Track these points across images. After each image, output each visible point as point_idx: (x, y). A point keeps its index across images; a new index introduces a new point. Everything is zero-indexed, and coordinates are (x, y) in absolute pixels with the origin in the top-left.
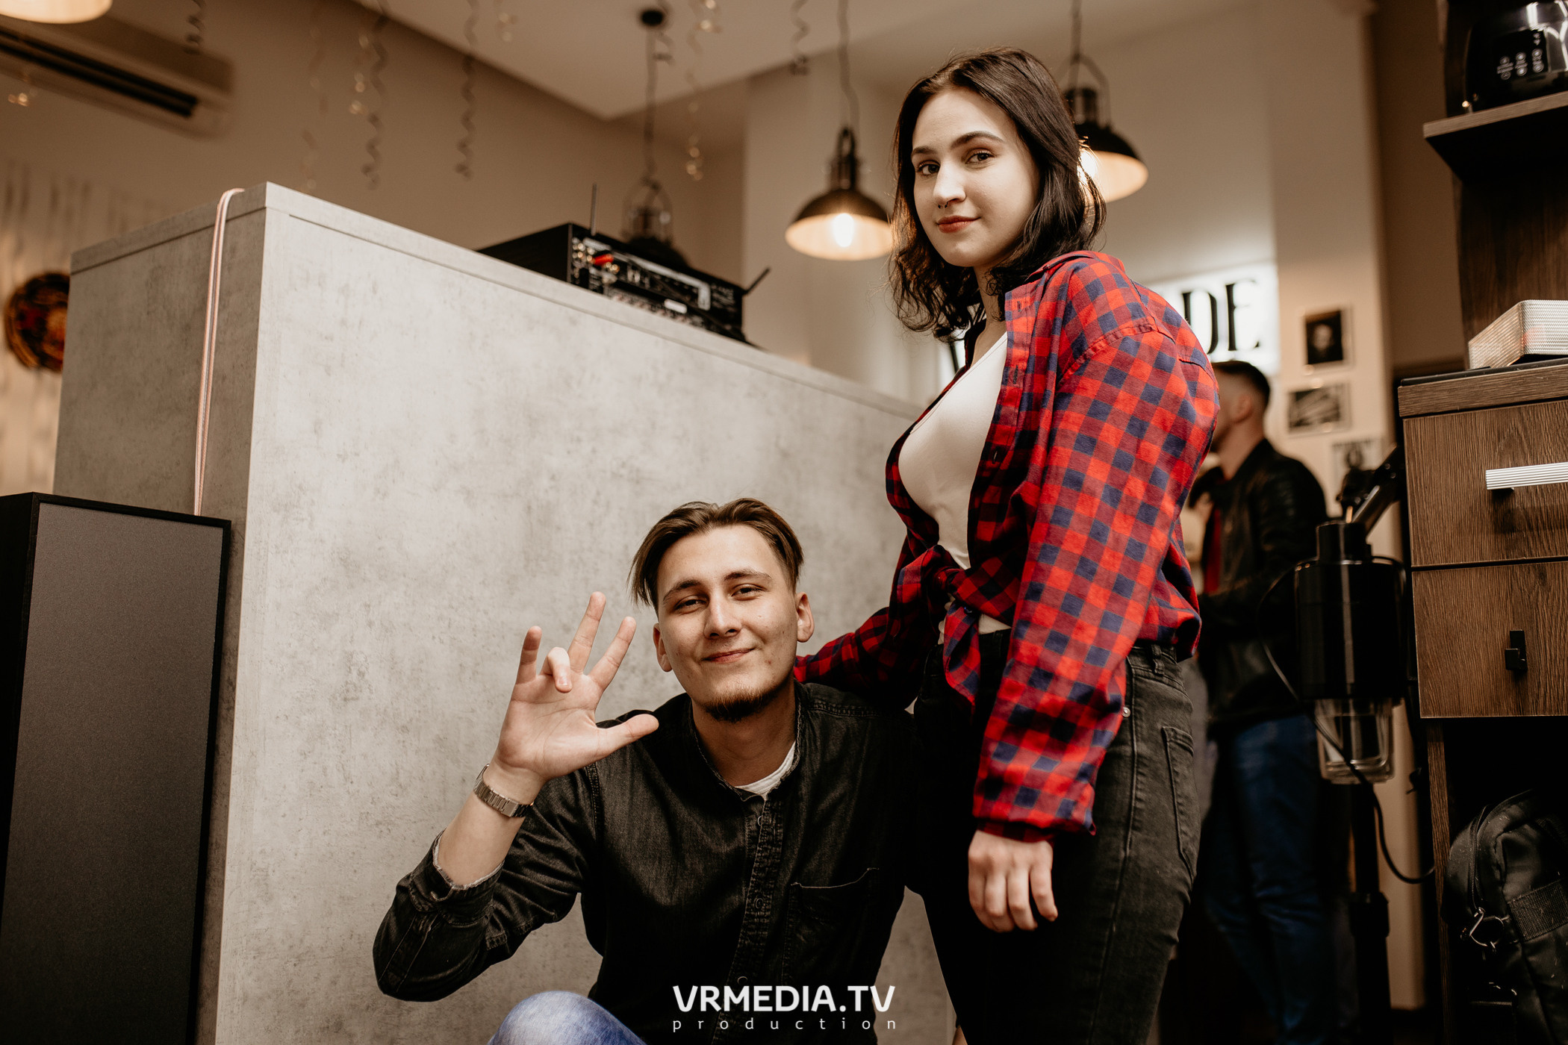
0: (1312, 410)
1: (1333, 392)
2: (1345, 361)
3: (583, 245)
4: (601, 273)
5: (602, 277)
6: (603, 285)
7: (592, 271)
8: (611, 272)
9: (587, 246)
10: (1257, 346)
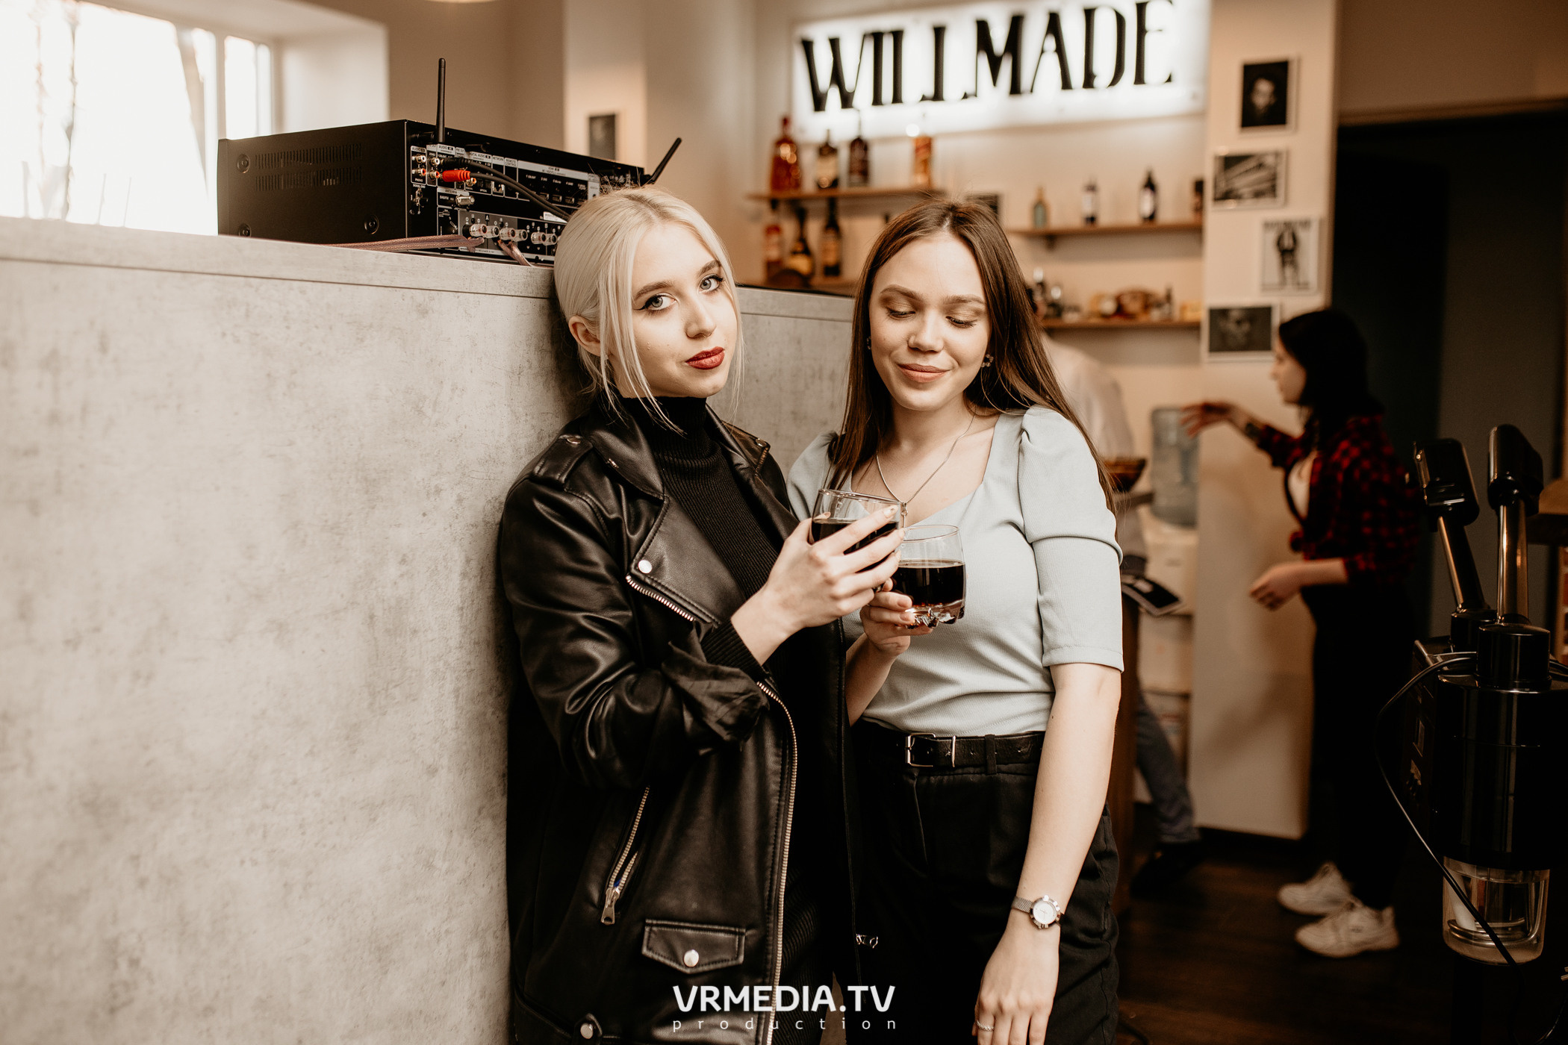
0: (1243, 182)
2: (1287, 126)
3: (425, 154)
4: (453, 190)
5: (454, 196)
6: (456, 209)
7: (440, 190)
8: (466, 186)
9: (430, 154)
10: (1169, 80)
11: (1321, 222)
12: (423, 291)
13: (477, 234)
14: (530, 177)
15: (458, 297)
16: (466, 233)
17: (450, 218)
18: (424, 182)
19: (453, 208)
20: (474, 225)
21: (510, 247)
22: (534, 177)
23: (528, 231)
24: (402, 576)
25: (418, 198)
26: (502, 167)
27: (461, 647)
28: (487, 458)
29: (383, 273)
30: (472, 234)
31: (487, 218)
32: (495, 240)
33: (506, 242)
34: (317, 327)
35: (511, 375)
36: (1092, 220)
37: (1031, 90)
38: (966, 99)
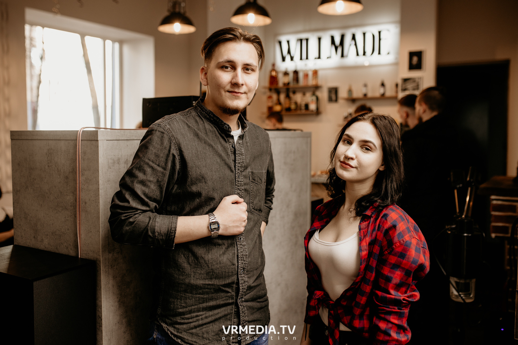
0: (409, 85)
1: (417, 80)
2: (422, 69)
10: (388, 54)
36: (365, 95)
37: (347, 56)
38: (328, 58)
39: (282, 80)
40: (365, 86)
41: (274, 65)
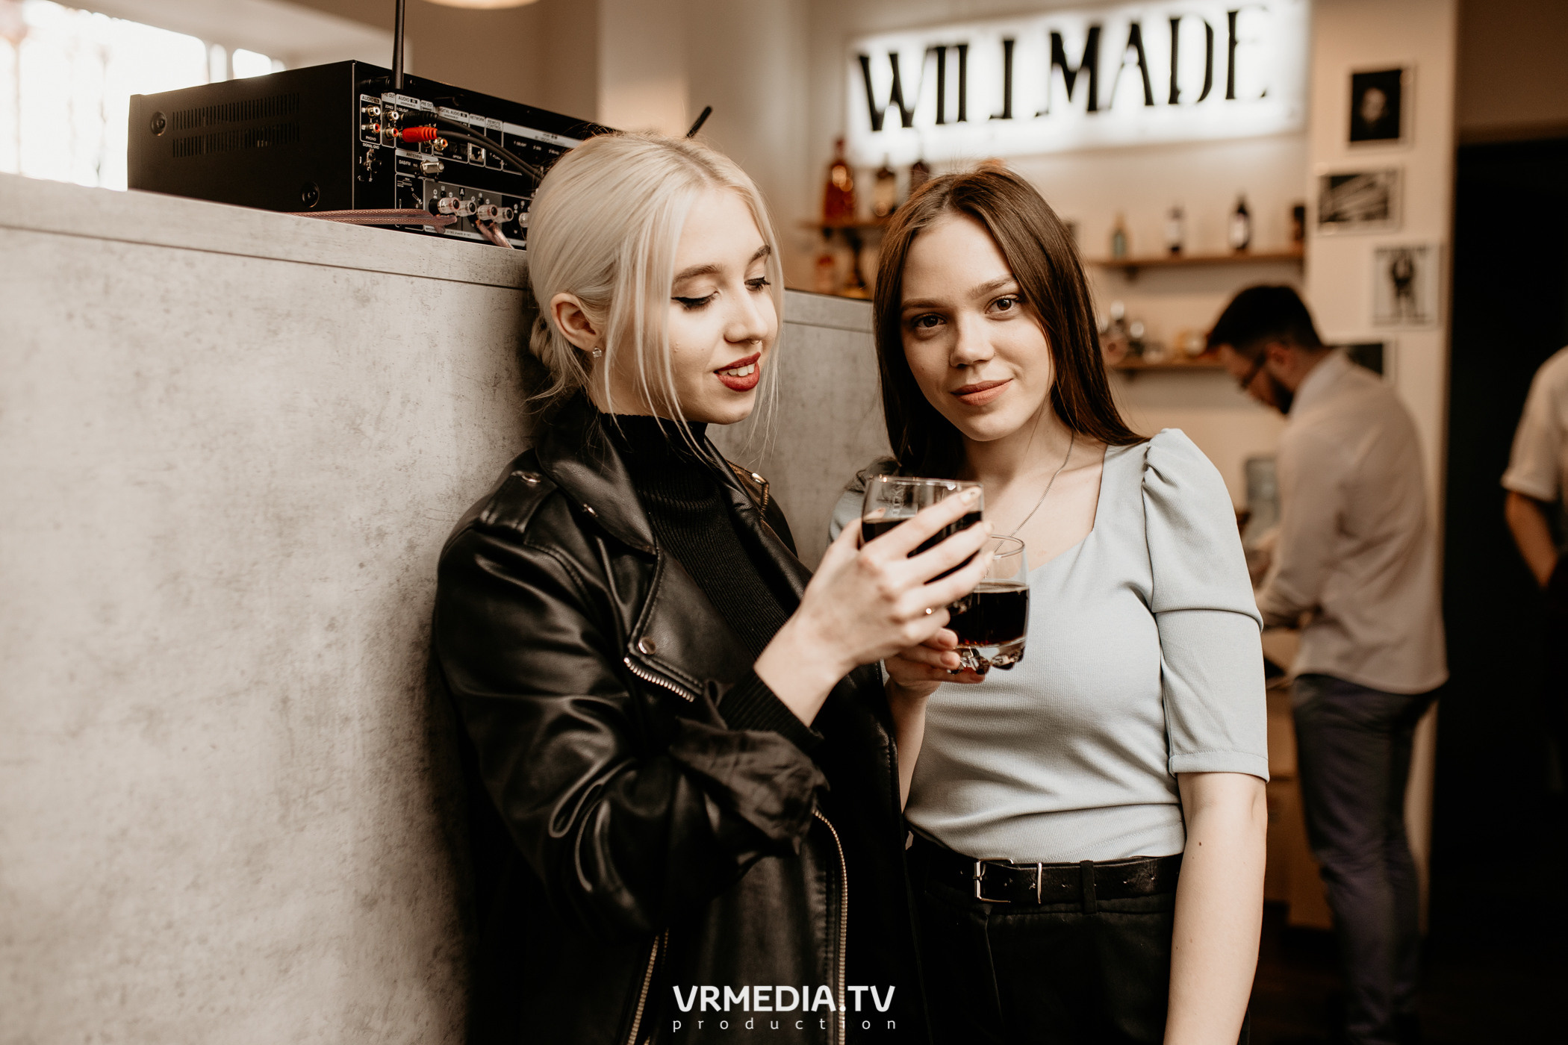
0: (1352, 202)
1: (1381, 180)
2: (1401, 139)
3: (379, 106)
4: (416, 154)
5: (419, 162)
6: (420, 178)
7: (399, 152)
8: (435, 150)
9: (387, 106)
10: (1263, 95)
11: (1442, 248)
12: (364, 272)
13: (448, 211)
14: (519, 144)
15: (412, 283)
16: (434, 208)
17: (413, 190)
18: (378, 141)
19: (417, 176)
20: (443, 200)
21: (491, 230)
22: (524, 145)
23: (516, 212)
24: (329, 646)
25: (369, 161)
26: (482, 129)
27: (411, 739)
28: (450, 493)
29: (306, 245)
30: (441, 210)
31: (462, 192)
32: (473, 219)
33: (487, 223)
34: (210, 312)
35: (483, 386)
36: (1176, 249)
37: (1110, 107)
38: (1038, 117)
39: (871, 199)
40: (1177, 214)
41: (840, 143)
